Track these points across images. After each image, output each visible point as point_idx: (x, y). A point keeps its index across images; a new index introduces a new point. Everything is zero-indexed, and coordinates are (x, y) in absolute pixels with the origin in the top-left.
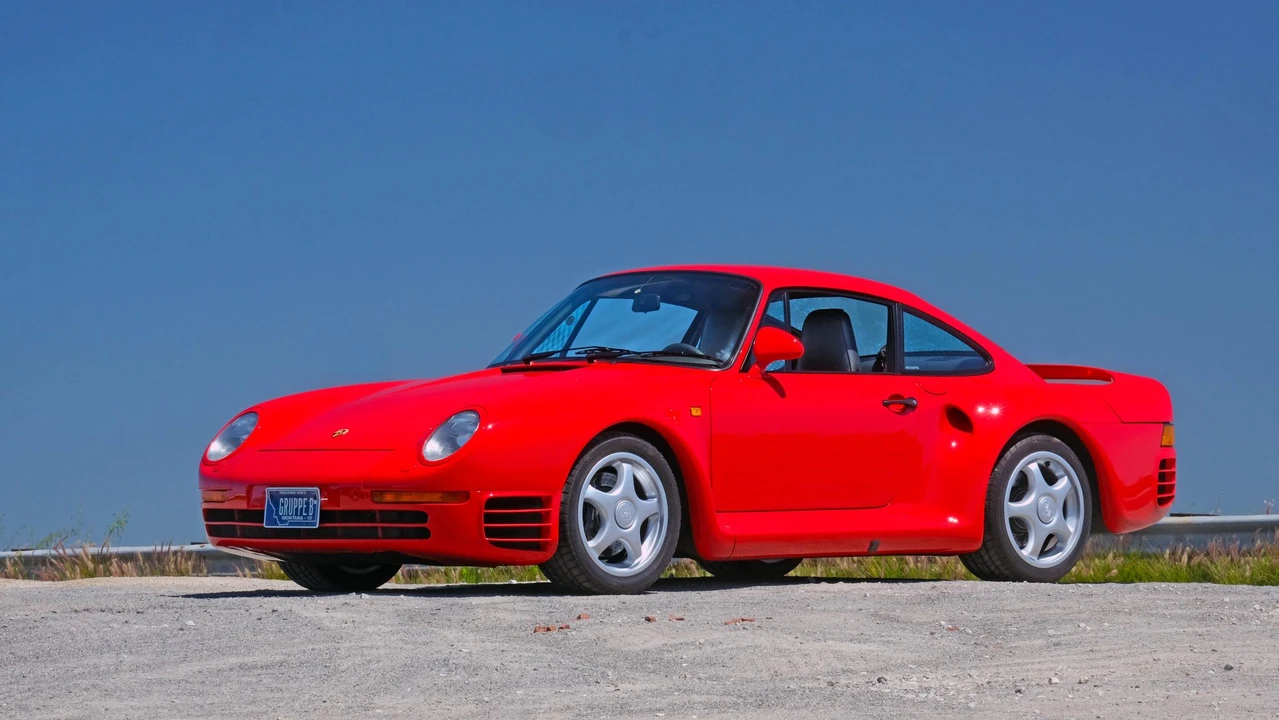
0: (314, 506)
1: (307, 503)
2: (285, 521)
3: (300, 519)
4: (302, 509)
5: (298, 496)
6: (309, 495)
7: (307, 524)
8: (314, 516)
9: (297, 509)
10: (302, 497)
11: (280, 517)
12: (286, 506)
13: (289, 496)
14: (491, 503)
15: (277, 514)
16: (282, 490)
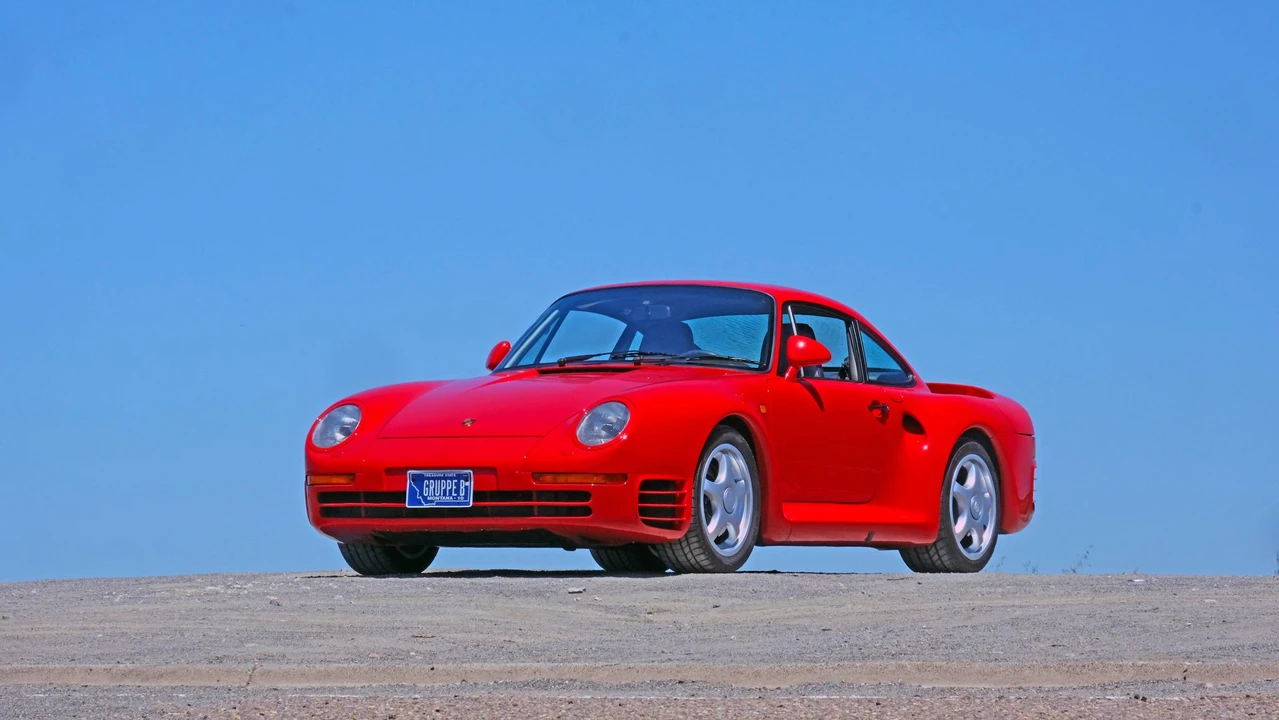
0: (466, 487)
1: (458, 485)
2: (432, 501)
3: (448, 499)
4: (450, 491)
5: (446, 479)
6: (459, 477)
7: (459, 504)
8: (466, 497)
9: (445, 491)
10: (452, 479)
11: (425, 498)
12: (432, 488)
13: (434, 479)
14: (645, 485)
15: (421, 494)
16: (427, 473)
